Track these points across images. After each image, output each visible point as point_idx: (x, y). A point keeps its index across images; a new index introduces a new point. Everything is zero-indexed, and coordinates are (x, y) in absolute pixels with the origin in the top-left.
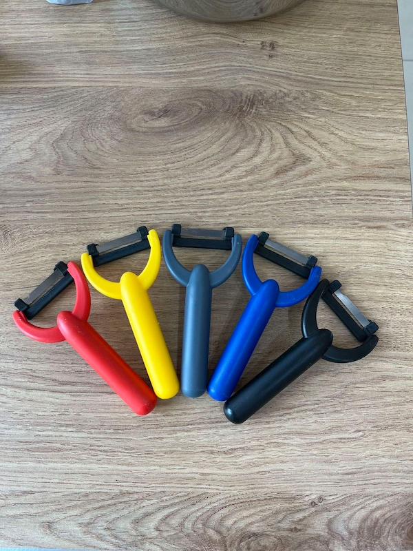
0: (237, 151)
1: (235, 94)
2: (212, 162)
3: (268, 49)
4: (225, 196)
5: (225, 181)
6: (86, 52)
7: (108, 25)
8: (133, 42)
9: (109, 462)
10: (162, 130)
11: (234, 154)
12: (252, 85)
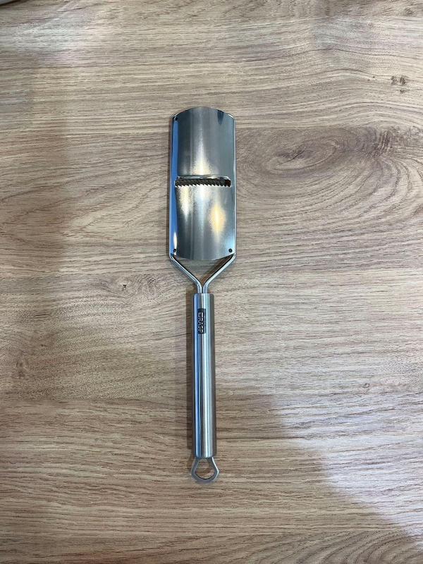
0: (375, 190)
1: (369, 132)
2: (350, 203)
3: (399, 83)
4: (365, 237)
5: (364, 222)
6: (215, 94)
7: (235, 64)
8: (262, 81)
9: (270, 505)
10: (297, 171)
11: (371, 194)
12: (386, 121)
